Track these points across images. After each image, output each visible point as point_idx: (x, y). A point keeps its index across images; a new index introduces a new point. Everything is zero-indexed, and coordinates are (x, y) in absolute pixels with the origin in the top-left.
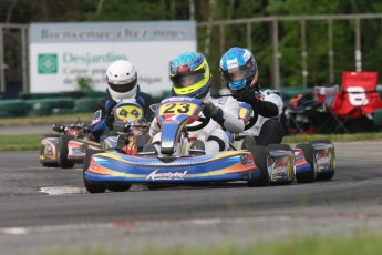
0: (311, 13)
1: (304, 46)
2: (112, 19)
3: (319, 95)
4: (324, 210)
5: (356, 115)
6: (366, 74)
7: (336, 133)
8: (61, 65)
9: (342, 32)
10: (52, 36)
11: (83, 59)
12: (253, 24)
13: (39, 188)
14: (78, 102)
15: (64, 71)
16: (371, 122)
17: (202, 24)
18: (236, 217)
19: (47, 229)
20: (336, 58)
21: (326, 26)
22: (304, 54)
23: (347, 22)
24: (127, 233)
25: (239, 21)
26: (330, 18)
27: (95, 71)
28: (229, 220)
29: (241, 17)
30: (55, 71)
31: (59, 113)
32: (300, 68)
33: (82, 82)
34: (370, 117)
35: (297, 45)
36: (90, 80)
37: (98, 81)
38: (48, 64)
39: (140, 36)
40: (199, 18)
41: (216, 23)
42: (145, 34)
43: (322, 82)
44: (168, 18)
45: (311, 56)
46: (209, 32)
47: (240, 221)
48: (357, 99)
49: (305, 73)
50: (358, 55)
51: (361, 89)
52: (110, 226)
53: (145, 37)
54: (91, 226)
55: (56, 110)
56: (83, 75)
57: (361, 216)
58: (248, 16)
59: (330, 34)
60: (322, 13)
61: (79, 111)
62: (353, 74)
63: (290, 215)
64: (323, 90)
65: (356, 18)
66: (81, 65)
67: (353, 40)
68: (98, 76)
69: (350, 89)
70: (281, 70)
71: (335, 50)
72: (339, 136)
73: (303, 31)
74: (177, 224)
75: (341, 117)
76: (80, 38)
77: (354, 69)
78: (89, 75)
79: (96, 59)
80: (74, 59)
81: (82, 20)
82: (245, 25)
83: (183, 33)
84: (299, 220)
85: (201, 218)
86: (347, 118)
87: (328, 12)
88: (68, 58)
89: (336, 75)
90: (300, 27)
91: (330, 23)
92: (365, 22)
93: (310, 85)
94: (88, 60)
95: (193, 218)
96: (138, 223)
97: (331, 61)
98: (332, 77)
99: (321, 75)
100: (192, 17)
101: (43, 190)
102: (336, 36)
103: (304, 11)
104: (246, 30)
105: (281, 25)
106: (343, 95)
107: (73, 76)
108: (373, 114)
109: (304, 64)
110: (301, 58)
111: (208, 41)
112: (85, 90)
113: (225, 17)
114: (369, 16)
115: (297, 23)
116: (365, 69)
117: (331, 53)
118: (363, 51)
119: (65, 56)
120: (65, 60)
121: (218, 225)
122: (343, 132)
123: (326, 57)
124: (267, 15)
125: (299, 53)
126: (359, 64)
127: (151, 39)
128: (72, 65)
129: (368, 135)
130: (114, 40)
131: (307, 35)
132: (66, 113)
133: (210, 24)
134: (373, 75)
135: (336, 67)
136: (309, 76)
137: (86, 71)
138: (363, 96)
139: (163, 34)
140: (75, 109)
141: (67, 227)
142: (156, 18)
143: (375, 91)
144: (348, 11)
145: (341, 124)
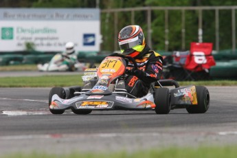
0: (172, 5)
1: (167, 26)
2: (48, 7)
3: (176, 56)
4: (179, 129)
5: (199, 69)
6: (205, 44)
7: (186, 80)
8: (15, 35)
9: (191, 17)
10: (10, 16)
11: (29, 31)
12: (135, 12)
13: (2, 112)
14: (25, 57)
15: (18, 38)
16: (208, 74)
17: (104, 11)
18: (125, 132)
19: (9, 138)
20: (187, 34)
21: (181, 13)
22: (167, 31)
23: (194, 12)
24: (58, 142)
25: (127, 9)
26: (184, 9)
27: (36, 39)
28: (121, 135)
29: (128, 7)
30: (11, 38)
31: (14, 64)
32: (164, 39)
33: (28, 45)
34: (207, 71)
35: (163, 25)
36: (33, 44)
37: (38, 45)
38: (7, 33)
39: (65, 17)
40: (102, 7)
41: (113, 10)
42: (68, 16)
43: (178, 48)
44: (83, 7)
45: (171, 32)
46: (108, 15)
47: (128, 135)
48: (200, 60)
49: (167, 43)
50: (200, 32)
51: (202, 54)
52: (48, 137)
53: (68, 18)
54: (36, 137)
55: (12, 62)
56: (29, 41)
57: (203, 134)
58: (133, 6)
59: (183, 18)
60: (178, 5)
61: (26, 63)
62: (197, 44)
63: (159, 132)
64: (178, 54)
65: (199, 9)
66: (28, 35)
67: (197, 23)
68: (38, 42)
69: (195, 53)
70: (153, 40)
71: (186, 29)
72: (188, 82)
73: (166, 16)
74: (89, 136)
75: (189, 71)
76: (28, 18)
77: (197, 41)
78: (33, 41)
79: (37, 31)
80: (23, 31)
81: (29, 6)
82: (130, 12)
83: (92, 16)
84: (164, 135)
85: (103, 133)
86: (193, 71)
87: (182, 5)
88: (20, 30)
89: (186, 44)
90: (164, 14)
91: (183, 12)
92: (205, 11)
93: (170, 50)
94: (32, 32)
95: (98, 133)
96: (64, 135)
97: (183, 36)
98: (183, 45)
99: (177, 44)
100: (98, 6)
101: (4, 113)
102: (187, 20)
103: (167, 4)
104: (130, 15)
105: (153, 12)
106: (191, 57)
107: (23, 42)
108: (209, 69)
109: (166, 37)
110: (164, 33)
111: (107, 21)
112: (30, 50)
113: (118, 7)
114: (208, 8)
115: (163, 12)
116: (204, 41)
117: (183, 31)
118: (203, 29)
119: (18, 29)
120: (18, 31)
121: (115, 138)
122: (190, 80)
123: (180, 33)
124: (144, 6)
125: (164, 30)
126: (200, 38)
127: (72, 19)
128: (22, 35)
129: (206, 82)
130: (49, 19)
131: (169, 19)
132: (18, 64)
133: (109, 10)
134: (210, 45)
135: (186, 39)
136: (169, 45)
137: (30, 38)
138: (203, 58)
139: (79, 16)
140: (24, 62)
141: (21, 137)
142: (75, 6)
143: (211, 55)
144: (195, 4)
145: (189, 75)
